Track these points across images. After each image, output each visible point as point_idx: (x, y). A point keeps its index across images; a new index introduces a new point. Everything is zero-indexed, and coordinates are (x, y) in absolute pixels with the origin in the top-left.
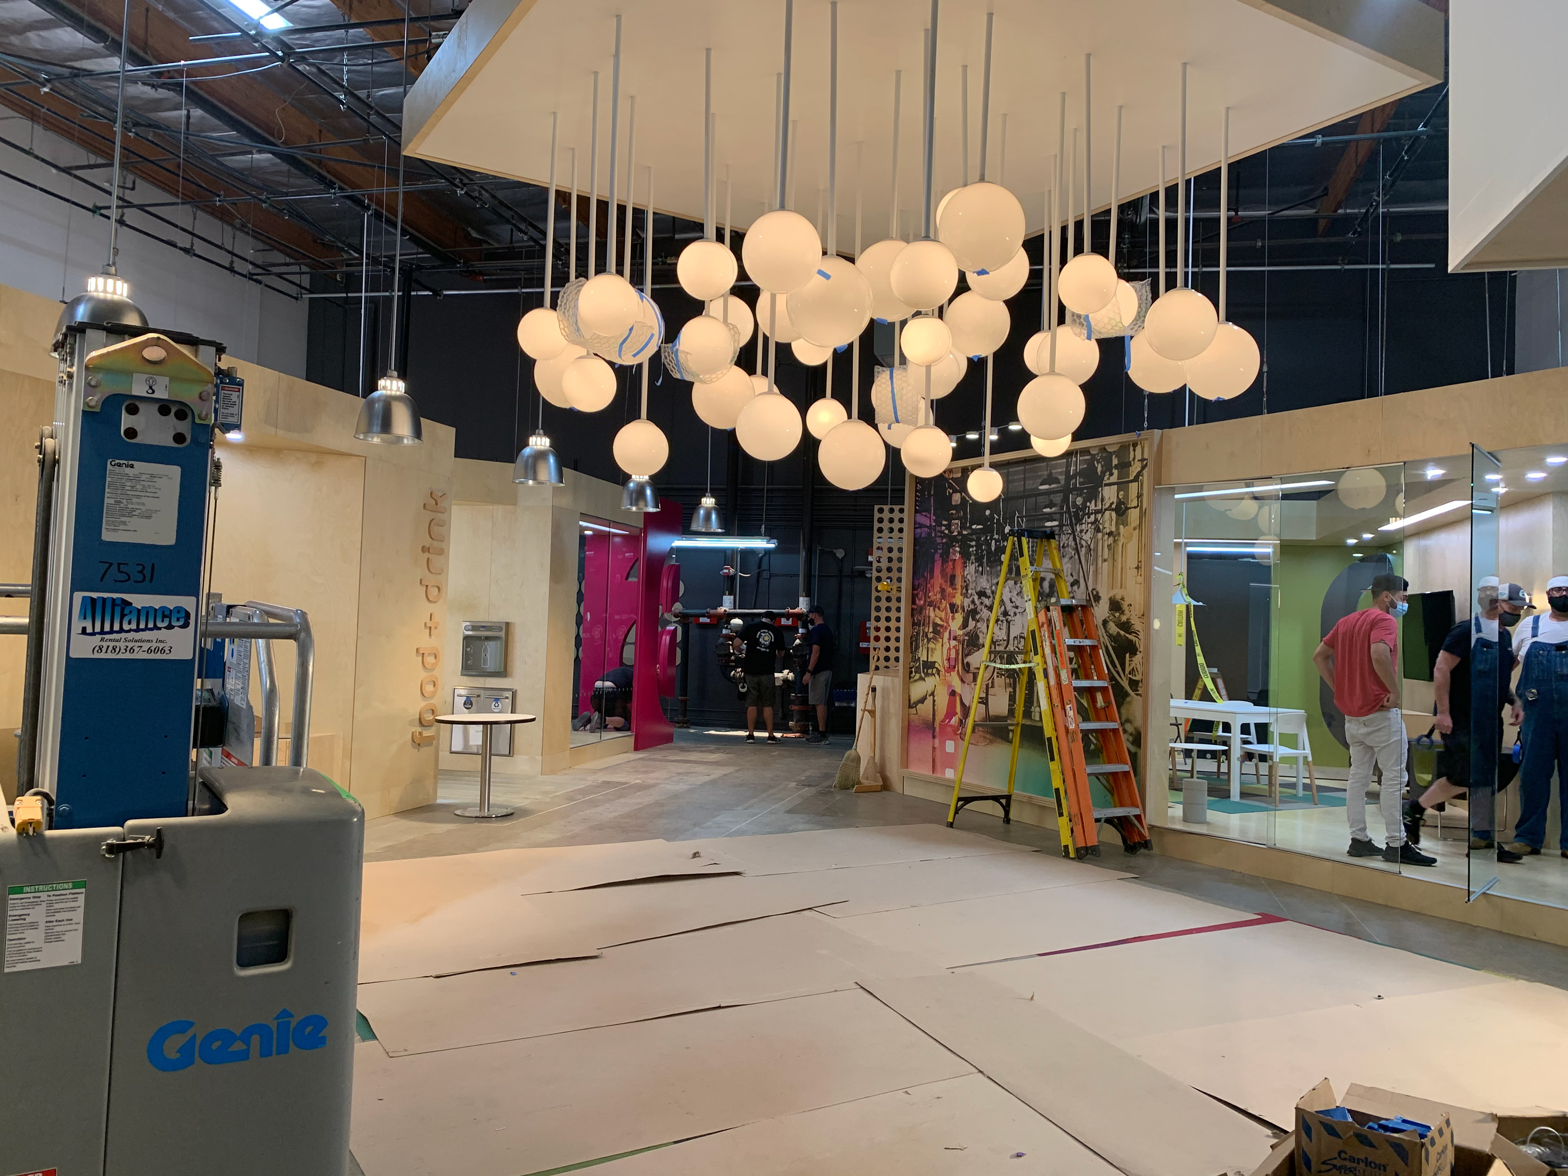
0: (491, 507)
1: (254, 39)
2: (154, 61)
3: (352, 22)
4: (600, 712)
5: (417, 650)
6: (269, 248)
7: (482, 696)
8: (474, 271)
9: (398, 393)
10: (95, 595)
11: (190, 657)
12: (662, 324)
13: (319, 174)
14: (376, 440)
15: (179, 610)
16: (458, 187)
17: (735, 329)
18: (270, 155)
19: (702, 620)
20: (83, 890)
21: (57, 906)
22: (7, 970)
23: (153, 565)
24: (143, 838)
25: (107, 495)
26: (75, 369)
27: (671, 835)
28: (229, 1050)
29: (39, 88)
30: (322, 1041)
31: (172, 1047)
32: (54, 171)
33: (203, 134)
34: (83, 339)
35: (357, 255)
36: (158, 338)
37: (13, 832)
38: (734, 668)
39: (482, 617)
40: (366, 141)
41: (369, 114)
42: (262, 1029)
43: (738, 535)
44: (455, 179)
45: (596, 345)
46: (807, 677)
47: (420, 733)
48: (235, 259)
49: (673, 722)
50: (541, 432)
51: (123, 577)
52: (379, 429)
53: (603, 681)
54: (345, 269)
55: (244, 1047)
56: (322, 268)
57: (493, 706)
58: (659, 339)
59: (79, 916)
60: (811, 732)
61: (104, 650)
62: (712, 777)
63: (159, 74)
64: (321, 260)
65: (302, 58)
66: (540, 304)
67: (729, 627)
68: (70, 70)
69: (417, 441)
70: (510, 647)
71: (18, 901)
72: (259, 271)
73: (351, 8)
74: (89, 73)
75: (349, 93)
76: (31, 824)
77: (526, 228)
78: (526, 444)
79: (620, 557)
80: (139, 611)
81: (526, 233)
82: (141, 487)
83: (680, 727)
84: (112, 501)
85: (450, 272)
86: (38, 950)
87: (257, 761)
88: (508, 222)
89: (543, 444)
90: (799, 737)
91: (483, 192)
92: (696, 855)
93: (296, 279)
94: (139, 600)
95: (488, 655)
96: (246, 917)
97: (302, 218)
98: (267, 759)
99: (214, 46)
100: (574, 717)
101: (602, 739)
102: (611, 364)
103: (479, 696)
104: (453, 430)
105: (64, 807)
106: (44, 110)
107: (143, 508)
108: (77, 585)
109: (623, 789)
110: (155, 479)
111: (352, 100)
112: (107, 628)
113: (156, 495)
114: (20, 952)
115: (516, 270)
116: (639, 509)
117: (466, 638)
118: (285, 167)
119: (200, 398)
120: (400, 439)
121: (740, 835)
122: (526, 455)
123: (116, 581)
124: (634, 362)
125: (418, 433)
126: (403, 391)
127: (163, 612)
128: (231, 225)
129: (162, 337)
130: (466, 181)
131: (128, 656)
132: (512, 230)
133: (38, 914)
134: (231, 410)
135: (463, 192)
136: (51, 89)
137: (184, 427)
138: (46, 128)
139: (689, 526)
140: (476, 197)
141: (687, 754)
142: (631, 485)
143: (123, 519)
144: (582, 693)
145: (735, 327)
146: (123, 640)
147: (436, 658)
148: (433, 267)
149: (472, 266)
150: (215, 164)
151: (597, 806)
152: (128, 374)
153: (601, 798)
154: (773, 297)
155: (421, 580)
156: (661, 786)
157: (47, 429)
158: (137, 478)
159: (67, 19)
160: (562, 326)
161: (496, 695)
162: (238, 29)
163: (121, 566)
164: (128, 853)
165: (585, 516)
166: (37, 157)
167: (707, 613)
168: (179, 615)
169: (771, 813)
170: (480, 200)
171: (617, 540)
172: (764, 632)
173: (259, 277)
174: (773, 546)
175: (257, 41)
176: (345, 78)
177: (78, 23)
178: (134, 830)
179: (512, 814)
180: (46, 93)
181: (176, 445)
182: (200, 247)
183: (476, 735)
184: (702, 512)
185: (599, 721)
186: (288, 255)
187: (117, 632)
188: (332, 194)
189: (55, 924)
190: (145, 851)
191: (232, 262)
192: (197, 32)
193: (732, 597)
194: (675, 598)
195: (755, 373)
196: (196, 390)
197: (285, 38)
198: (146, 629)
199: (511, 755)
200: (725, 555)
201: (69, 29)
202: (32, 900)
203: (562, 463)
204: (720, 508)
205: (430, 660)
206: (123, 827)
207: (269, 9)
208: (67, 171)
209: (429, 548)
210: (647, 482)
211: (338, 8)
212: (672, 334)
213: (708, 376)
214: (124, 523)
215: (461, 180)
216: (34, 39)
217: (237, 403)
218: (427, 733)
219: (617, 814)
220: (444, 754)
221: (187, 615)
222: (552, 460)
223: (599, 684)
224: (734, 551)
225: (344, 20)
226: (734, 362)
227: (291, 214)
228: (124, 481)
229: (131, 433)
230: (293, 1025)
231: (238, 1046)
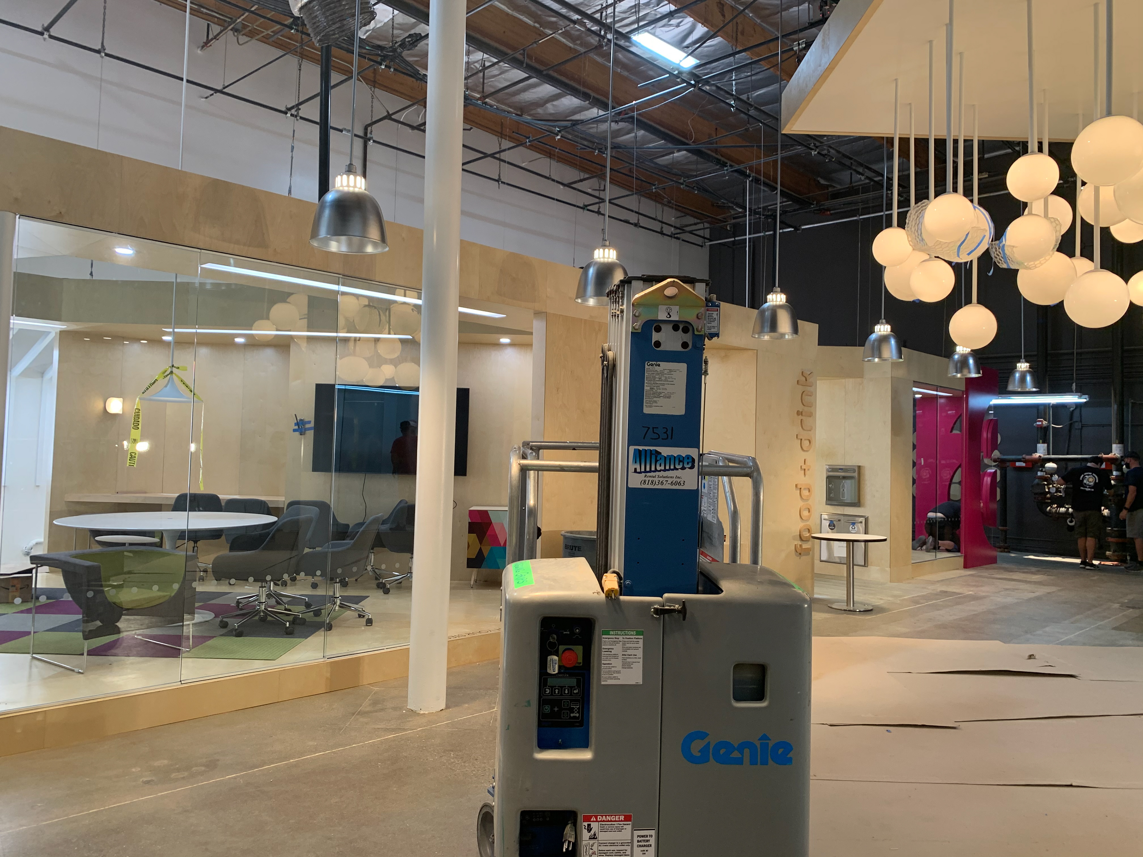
0: (844, 380)
1: (677, 76)
2: (616, 106)
3: (738, 50)
4: (934, 536)
5: (796, 485)
6: (683, 214)
7: (842, 521)
8: (823, 209)
9: (781, 303)
10: (641, 448)
11: (696, 488)
12: (992, 225)
13: (717, 159)
14: (766, 337)
15: (688, 457)
16: (813, 149)
17: (1057, 222)
18: (685, 152)
19: (1018, 464)
20: (642, 637)
21: (628, 645)
22: (603, 683)
23: (672, 428)
24: (674, 606)
25: (645, 384)
26: (625, 307)
27: (1006, 638)
28: (731, 756)
29: (555, 137)
30: (790, 760)
31: (696, 747)
32: (562, 187)
33: (645, 146)
34: (630, 288)
35: (740, 210)
36: (674, 281)
37: (603, 596)
38: (1051, 504)
39: (840, 461)
40: (747, 130)
41: (748, 110)
42: (748, 745)
43: (1049, 393)
44: (810, 145)
45: (938, 250)
46: (1124, 514)
47: (801, 546)
48: (664, 225)
49: (995, 547)
50: (884, 321)
51: (656, 436)
52: (769, 329)
53: (936, 512)
54: (733, 221)
55: (740, 756)
56: (717, 223)
57: (851, 529)
58: (990, 238)
59: (640, 653)
60: (1129, 561)
61: (647, 483)
62: (1037, 594)
63: (619, 114)
64: (717, 217)
65: (707, 82)
66: (889, 225)
67: (1044, 470)
68: (571, 122)
69: (795, 336)
70: (862, 485)
71: (607, 640)
72: (678, 231)
73: (737, 40)
74: (582, 122)
75: (737, 99)
76: (613, 591)
77: (863, 170)
78: (873, 332)
79: (944, 414)
80: (665, 458)
81: (862, 175)
82: (664, 378)
83: (1001, 552)
84: (648, 388)
85: (806, 212)
86: (619, 672)
87: (727, 559)
88: (850, 168)
89: (886, 330)
90: (1116, 565)
91: (831, 150)
92: (1031, 657)
93: (701, 233)
94: (666, 451)
95: (845, 490)
96: (738, 667)
97: (706, 191)
98: (734, 558)
99: (651, 87)
100: (913, 540)
101: (938, 557)
102: (950, 263)
103: (839, 520)
104: (817, 326)
105: (628, 582)
106: (557, 150)
107: (666, 392)
108: (632, 440)
109: (959, 598)
110: (672, 373)
111: (738, 103)
112: (648, 469)
113: (672, 383)
114: (609, 672)
115: (856, 203)
116: (963, 375)
117: (828, 477)
118: (694, 158)
119: (697, 317)
120: (783, 335)
121: (1070, 644)
122: (872, 339)
123: (652, 439)
124: (968, 259)
125: (795, 330)
126: (785, 301)
127: (679, 458)
128: (660, 203)
129: (676, 280)
130: (818, 144)
131: (660, 487)
132: (851, 174)
133: (617, 649)
134: (713, 324)
135: (816, 153)
136: (561, 136)
137: (687, 338)
138: (558, 161)
139: (1006, 386)
140: (826, 155)
141: (1011, 573)
142: (956, 357)
143: (655, 399)
144: (918, 521)
145: (1056, 220)
146: (657, 476)
147: (809, 491)
148: (795, 210)
149: (823, 205)
150: (653, 165)
151: (938, 610)
152: (656, 306)
153: (941, 603)
154: (1097, 190)
155: (797, 435)
156: (991, 598)
157: (606, 346)
158: (662, 373)
159: (569, 91)
160: (910, 239)
161: (852, 521)
162: (668, 72)
163: (655, 429)
164: (666, 615)
165: (917, 384)
166: (553, 180)
167: (1023, 458)
168: (688, 461)
169: (1098, 628)
170: (829, 156)
171: (942, 401)
172: (1088, 475)
173: (678, 236)
174: (1085, 400)
175: (679, 77)
176: (734, 89)
177: (575, 92)
178: (669, 600)
179: (871, 610)
180: (558, 139)
181: (684, 350)
182: (643, 221)
183: (840, 551)
184: (1017, 375)
185: (933, 543)
186: (695, 217)
187: (654, 472)
188: (726, 170)
189: (627, 656)
190: (675, 615)
191: (662, 228)
192: (641, 81)
193: (1046, 445)
194: (994, 446)
195: (1074, 256)
196: (694, 312)
197: (694, 71)
198: (670, 469)
199: (866, 565)
200: (1038, 410)
201: (569, 97)
202: (614, 640)
203: (903, 343)
204: (1034, 371)
205: (805, 493)
206: (662, 597)
207: (686, 55)
208: (569, 185)
209: (802, 412)
210: (969, 353)
211: (729, 42)
212: (999, 233)
213: (1032, 263)
214: (656, 402)
215: (815, 144)
216: (550, 108)
217: (716, 319)
218: (805, 546)
219: (956, 617)
220: (817, 562)
221: (693, 460)
222: (893, 342)
223: (931, 515)
224: (1046, 406)
225: (733, 49)
226: (1056, 249)
227: (699, 189)
228: (654, 375)
229: (658, 344)
230: (771, 744)
231: (736, 754)
